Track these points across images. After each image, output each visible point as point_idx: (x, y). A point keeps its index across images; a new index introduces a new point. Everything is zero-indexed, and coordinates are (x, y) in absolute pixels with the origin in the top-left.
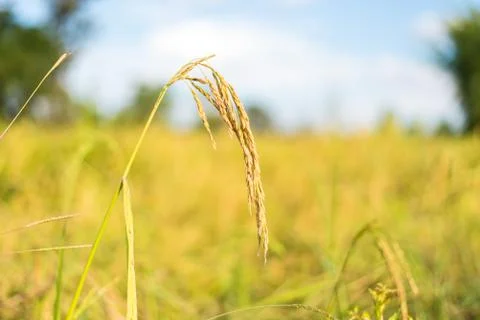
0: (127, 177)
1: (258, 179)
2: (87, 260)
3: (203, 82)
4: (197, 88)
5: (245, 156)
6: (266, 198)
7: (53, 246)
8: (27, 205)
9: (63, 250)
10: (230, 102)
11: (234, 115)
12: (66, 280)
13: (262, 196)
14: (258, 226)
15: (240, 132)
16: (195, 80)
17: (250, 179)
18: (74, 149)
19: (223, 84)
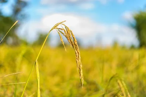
0: (37, 60)
1: (80, 60)
2: (24, 87)
3: (62, 30)
4: (60, 31)
5: (76, 53)
6: (82, 67)
7: (13, 83)
8: (5, 70)
9: (16, 84)
10: (71, 36)
11: (72, 40)
12: (17, 94)
13: (81, 66)
14: (80, 76)
15: (74, 46)
16: (59, 29)
17: (77, 61)
18: (20, 52)
19: (68, 30)
